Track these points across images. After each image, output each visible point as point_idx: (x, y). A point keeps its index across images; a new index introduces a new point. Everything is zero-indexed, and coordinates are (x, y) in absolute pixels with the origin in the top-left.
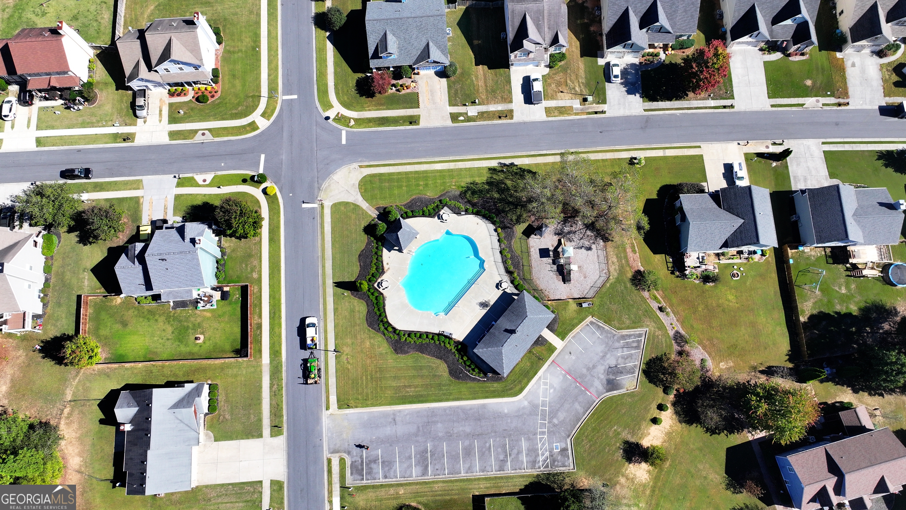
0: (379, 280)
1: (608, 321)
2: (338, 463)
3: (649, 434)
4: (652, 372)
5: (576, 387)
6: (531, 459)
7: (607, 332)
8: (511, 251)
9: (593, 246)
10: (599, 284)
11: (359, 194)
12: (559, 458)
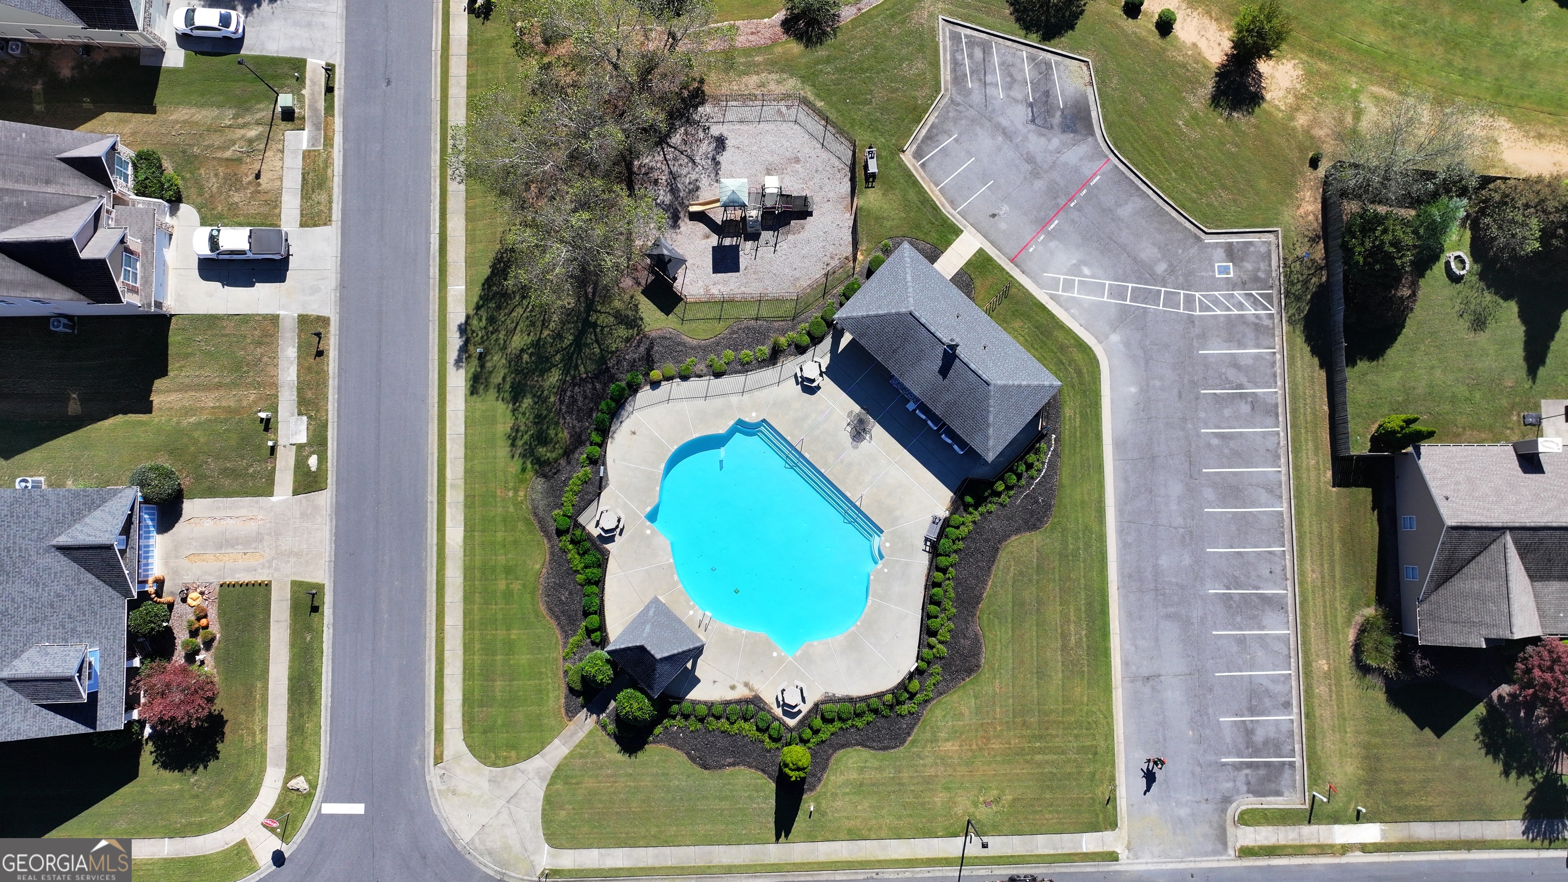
0: (778, 712)
1: (917, 114)
2: (1251, 829)
3: (1195, 45)
4: (1047, 20)
5: (1078, 208)
6: (1250, 334)
7: (943, 118)
8: (715, 347)
9: (715, 131)
10: (816, 126)
11: (522, 765)
12: (1248, 266)
